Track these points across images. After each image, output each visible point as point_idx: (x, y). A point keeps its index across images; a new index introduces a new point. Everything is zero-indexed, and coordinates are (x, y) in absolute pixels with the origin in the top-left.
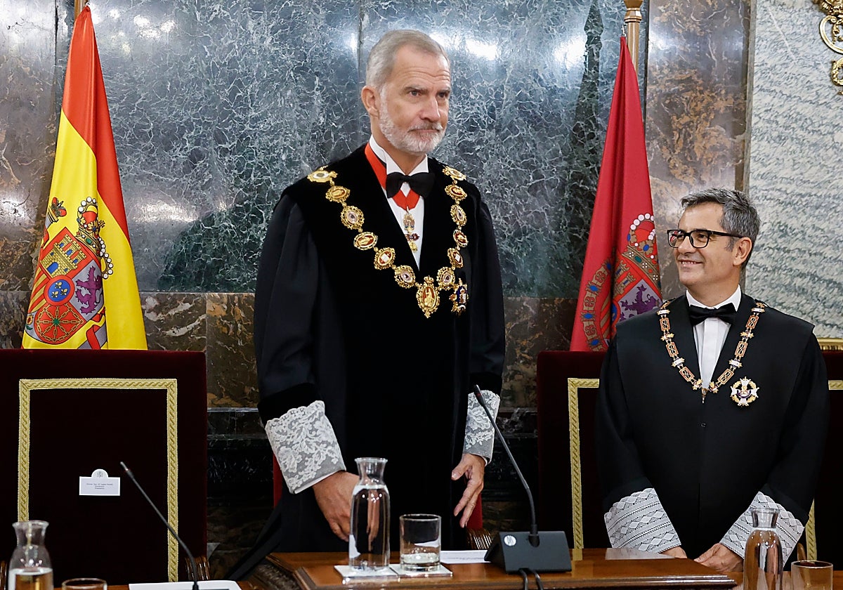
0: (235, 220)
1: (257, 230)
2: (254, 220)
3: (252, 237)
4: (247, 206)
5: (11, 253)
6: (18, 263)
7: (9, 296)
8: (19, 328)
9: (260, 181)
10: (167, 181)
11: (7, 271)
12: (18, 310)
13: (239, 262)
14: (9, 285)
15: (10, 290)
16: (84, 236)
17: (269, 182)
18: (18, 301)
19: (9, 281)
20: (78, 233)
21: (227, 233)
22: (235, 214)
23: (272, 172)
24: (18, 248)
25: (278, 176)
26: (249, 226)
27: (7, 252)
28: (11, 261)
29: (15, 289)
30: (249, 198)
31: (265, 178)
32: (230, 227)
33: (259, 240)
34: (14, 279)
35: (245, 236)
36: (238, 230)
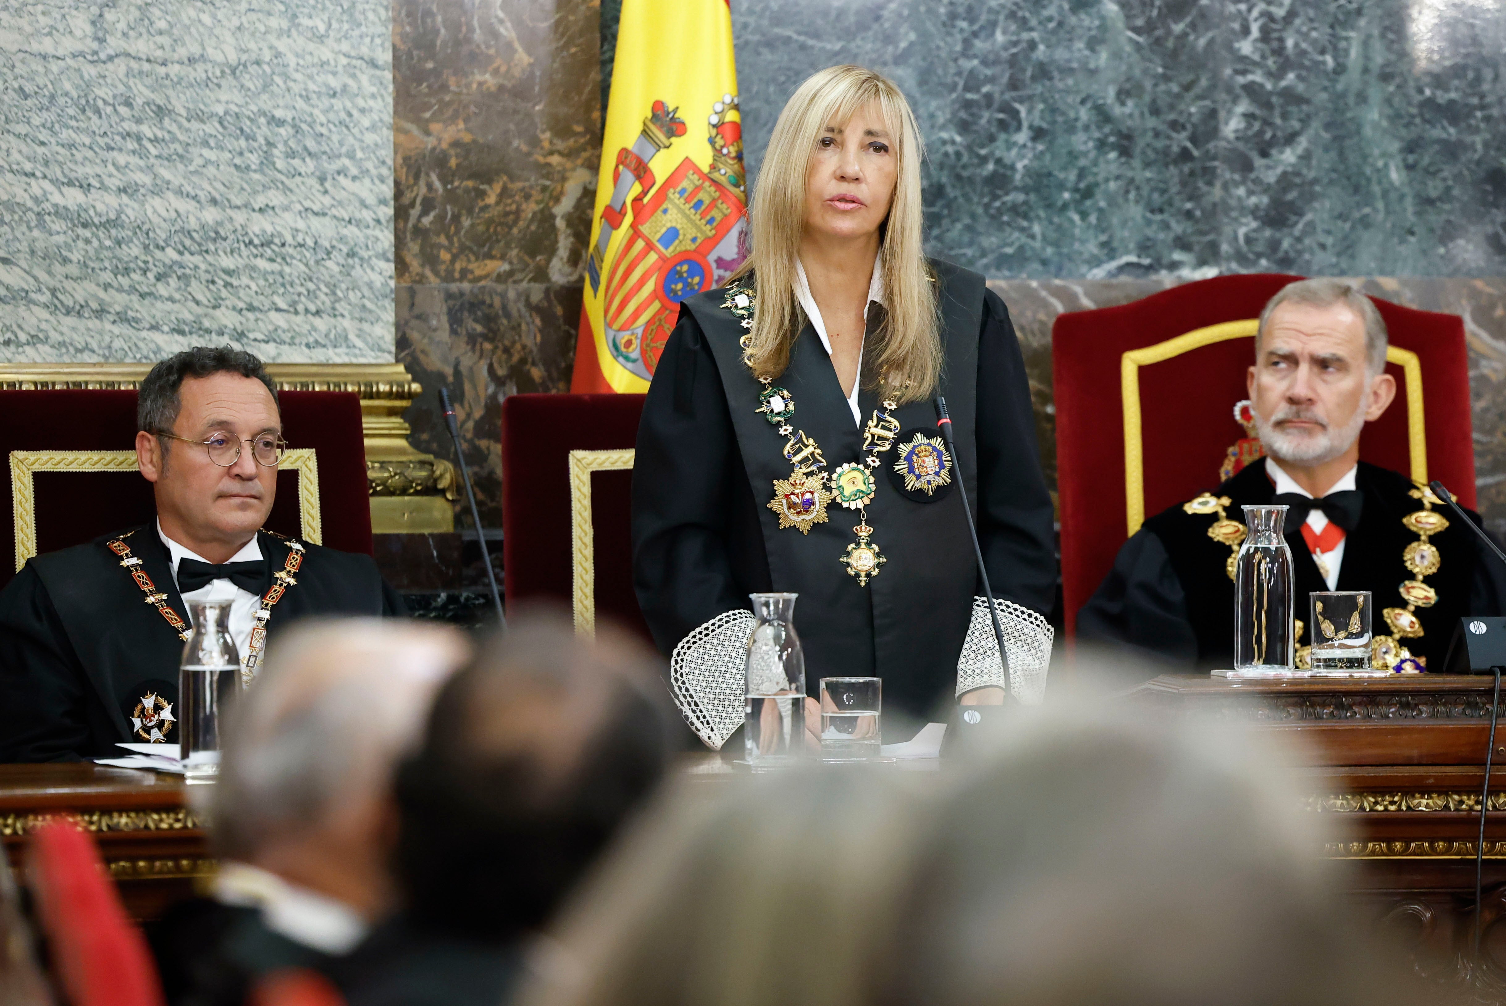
0: (964, 127)
1: (1010, 145)
2: (1003, 125)
3: (999, 161)
4: (988, 97)
5: (514, 207)
6: (528, 226)
7: (512, 294)
8: (530, 360)
9: (1015, 44)
10: (822, 49)
11: (508, 246)
12: (528, 324)
13: (973, 216)
14: (511, 273)
15: (515, 282)
16: (723, 172)
17: (1032, 45)
18: (528, 304)
19: (511, 263)
20: (713, 167)
21: (946, 154)
22: (963, 114)
23: (1040, 23)
24: (527, 197)
25: (1054, 32)
26: (992, 139)
27: (506, 205)
28: (515, 222)
29: (521, 281)
30: (992, 80)
31: (1025, 36)
32: (953, 142)
33: (1013, 168)
34: (521, 260)
35: (984, 160)
36: (969, 148)
